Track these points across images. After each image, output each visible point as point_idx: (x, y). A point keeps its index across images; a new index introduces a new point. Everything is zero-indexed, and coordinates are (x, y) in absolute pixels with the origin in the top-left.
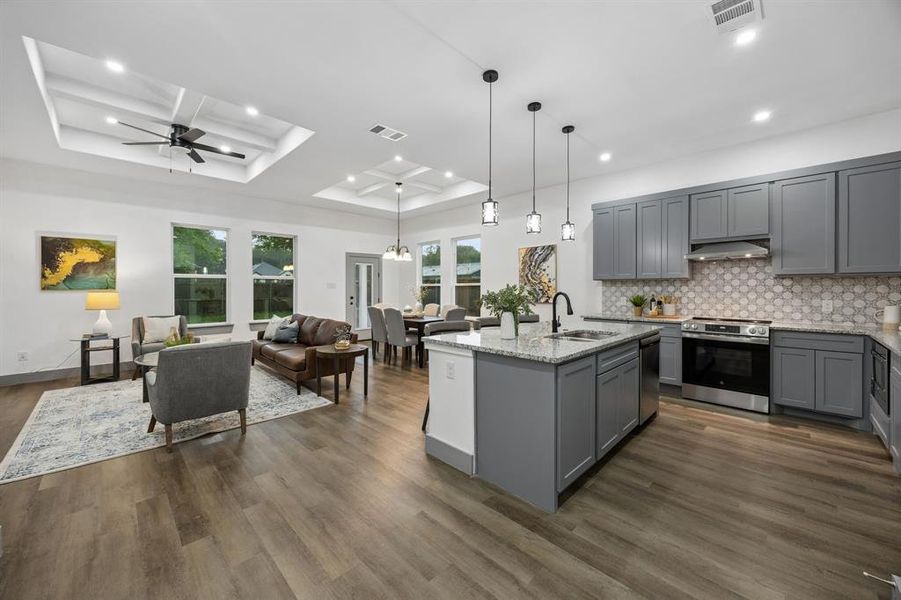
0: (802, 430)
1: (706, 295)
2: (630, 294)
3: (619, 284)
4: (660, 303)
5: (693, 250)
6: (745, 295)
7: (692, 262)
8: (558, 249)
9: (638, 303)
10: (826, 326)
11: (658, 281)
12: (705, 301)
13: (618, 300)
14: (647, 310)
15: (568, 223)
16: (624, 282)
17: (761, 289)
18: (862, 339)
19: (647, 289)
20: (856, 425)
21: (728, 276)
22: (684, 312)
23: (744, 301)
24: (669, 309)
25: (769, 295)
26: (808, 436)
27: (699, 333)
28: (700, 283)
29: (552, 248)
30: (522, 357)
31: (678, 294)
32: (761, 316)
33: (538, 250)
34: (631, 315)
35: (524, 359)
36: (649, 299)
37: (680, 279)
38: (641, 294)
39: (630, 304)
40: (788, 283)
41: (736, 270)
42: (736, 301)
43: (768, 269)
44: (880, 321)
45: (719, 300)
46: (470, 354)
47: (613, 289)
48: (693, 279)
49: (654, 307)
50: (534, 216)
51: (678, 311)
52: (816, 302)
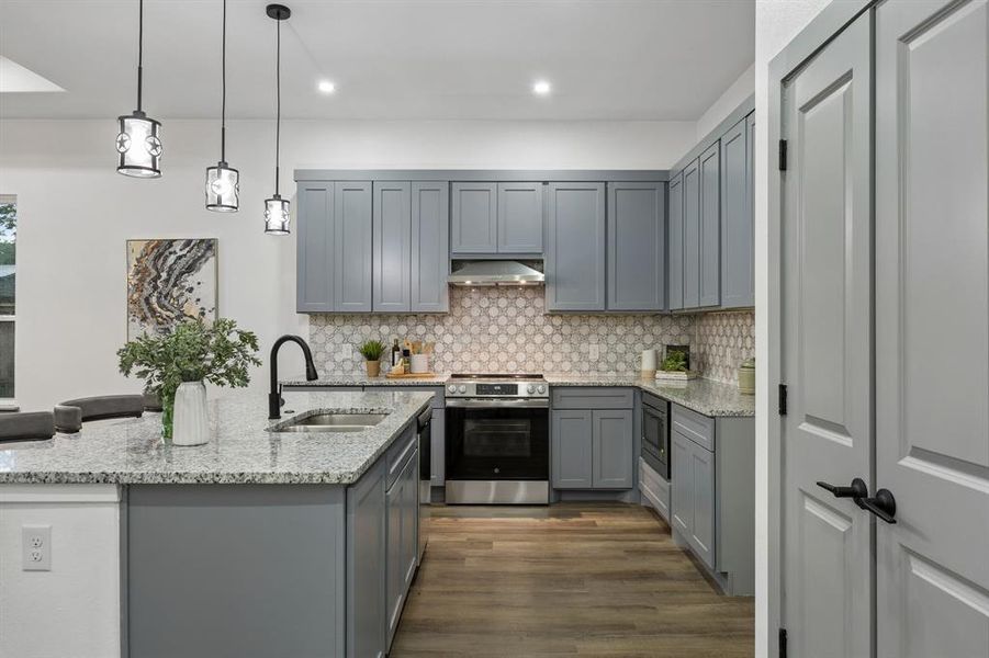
0: (587, 518)
1: (466, 339)
2: (357, 339)
3: (339, 322)
4: (406, 353)
5: (454, 270)
6: (512, 338)
7: (452, 286)
8: (222, 249)
9: (373, 354)
10: (593, 378)
11: (402, 317)
12: (466, 348)
13: (338, 349)
14: (385, 366)
15: (277, 197)
16: (348, 317)
17: (530, 330)
18: (631, 391)
19: (385, 329)
20: (627, 498)
21: (493, 312)
22: (439, 366)
23: (512, 348)
24: (419, 362)
25: (539, 339)
26: (594, 524)
27: (468, 398)
28: (458, 321)
29: (209, 246)
30: (269, 480)
31: (430, 338)
32: (530, 369)
33: (177, 247)
34: (358, 377)
35: (276, 485)
36: (389, 348)
37: (434, 314)
38: (376, 338)
39: (358, 356)
40: (557, 321)
41: (503, 302)
42: (503, 349)
43: (539, 302)
44: (638, 368)
45: (484, 347)
46: (112, 495)
47: (329, 329)
48: (451, 315)
49: (399, 362)
50: (223, 171)
51: (431, 365)
52: (584, 347)
